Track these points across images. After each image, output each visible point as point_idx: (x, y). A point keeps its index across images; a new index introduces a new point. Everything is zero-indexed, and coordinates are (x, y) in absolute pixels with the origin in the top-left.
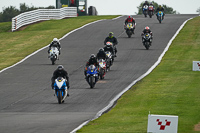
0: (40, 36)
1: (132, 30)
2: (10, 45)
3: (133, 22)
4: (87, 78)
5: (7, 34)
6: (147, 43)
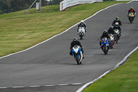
0: (78, 14)
1: (133, 18)
3: (134, 12)
5: (57, 13)
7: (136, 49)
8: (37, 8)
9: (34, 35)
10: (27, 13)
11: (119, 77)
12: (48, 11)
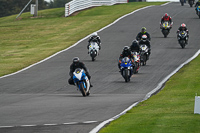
0: (92, 21)
1: (168, 30)
2: (63, 30)
3: (170, 21)
4: (122, 71)
5: (60, 19)
8: (32, 12)
9: (28, 51)
10: (17, 20)
11: (151, 111)
12: (47, 17)
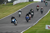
0: (20, 6)
2: (13, 8)
3: (39, 7)
5: (12, 6)
6: (42, 12)
7: (41, 19)
8: (5, 4)
9: (4, 14)
10: (1, 6)
11: (35, 29)
12: (9, 5)
